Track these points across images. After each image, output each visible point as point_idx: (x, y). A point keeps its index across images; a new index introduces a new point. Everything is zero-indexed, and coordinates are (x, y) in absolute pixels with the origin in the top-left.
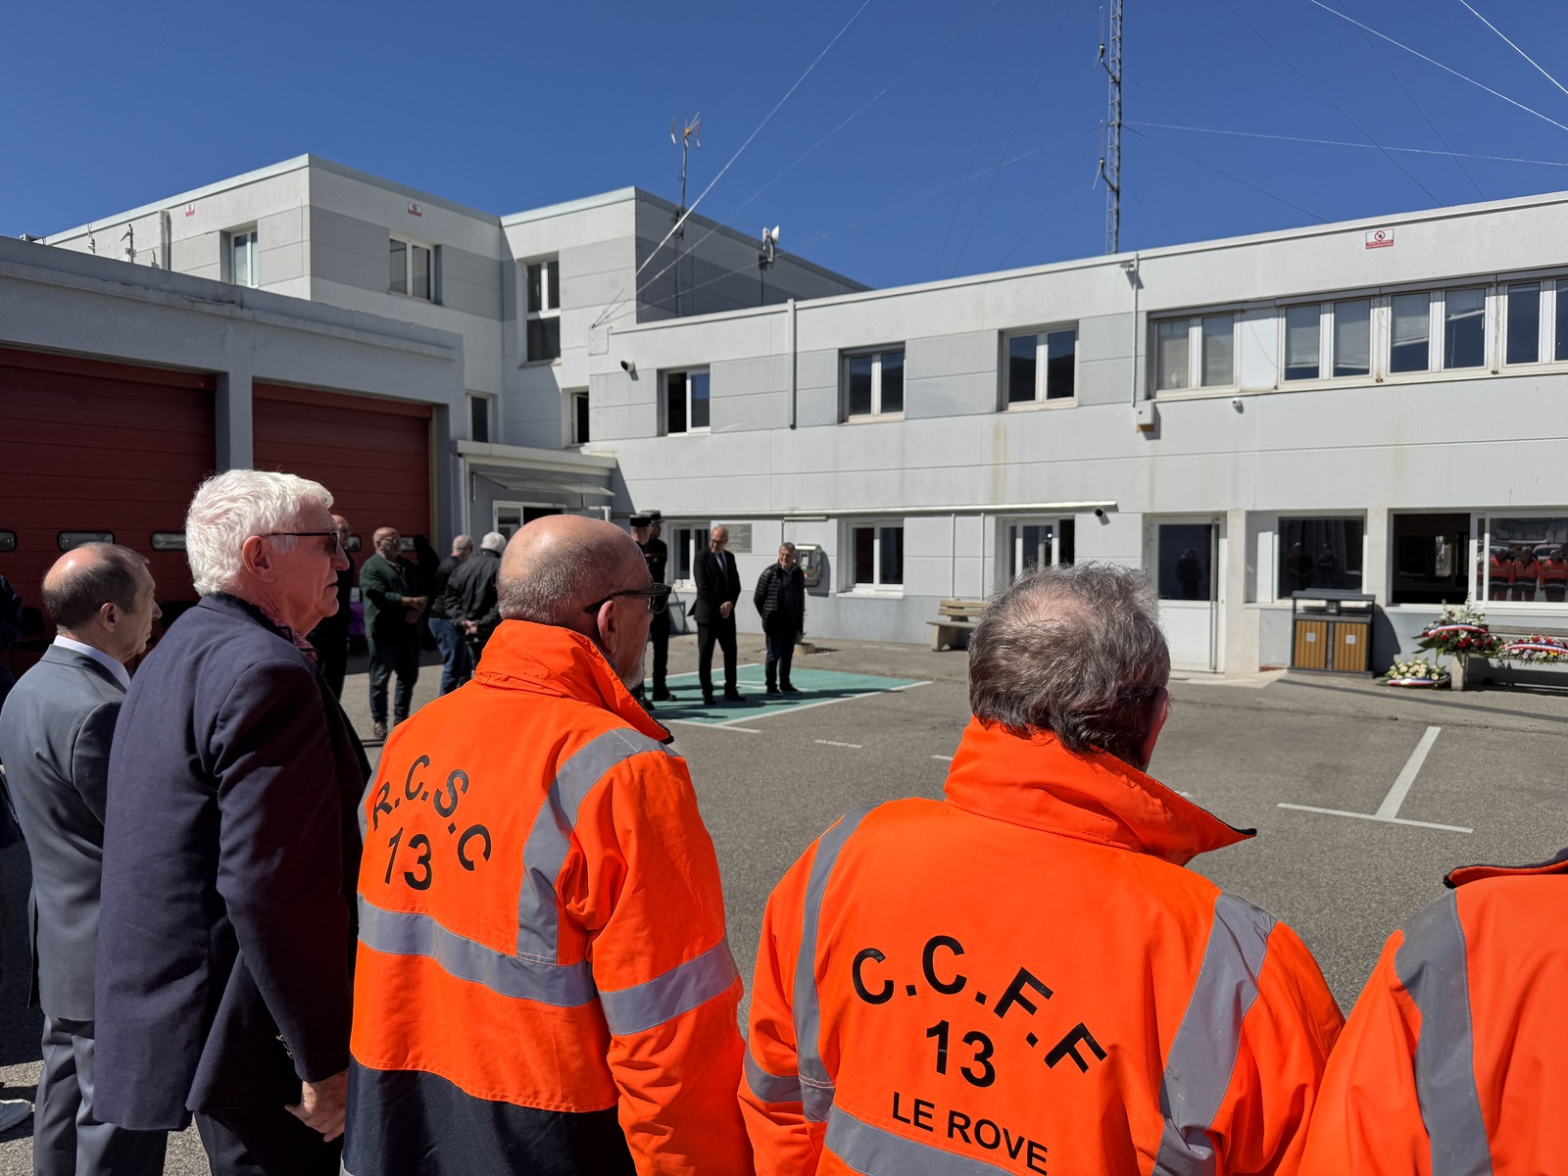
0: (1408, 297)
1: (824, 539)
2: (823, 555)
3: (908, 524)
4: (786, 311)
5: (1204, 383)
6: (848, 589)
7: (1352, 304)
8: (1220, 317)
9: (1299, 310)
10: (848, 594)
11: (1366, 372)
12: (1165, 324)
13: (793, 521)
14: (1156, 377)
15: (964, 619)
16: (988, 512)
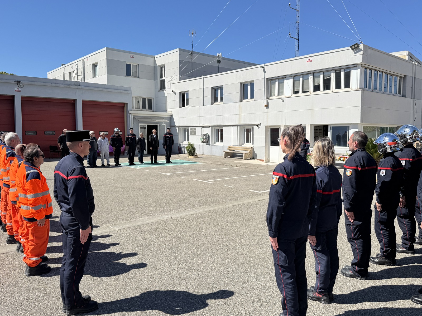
0: (316, 73)
1: (208, 131)
2: (209, 136)
3: (224, 128)
4: (202, 78)
5: (278, 95)
7: (305, 75)
8: (281, 79)
9: (295, 77)
10: (214, 145)
11: (308, 92)
13: (203, 127)
14: (269, 93)
15: (234, 150)
16: (238, 125)
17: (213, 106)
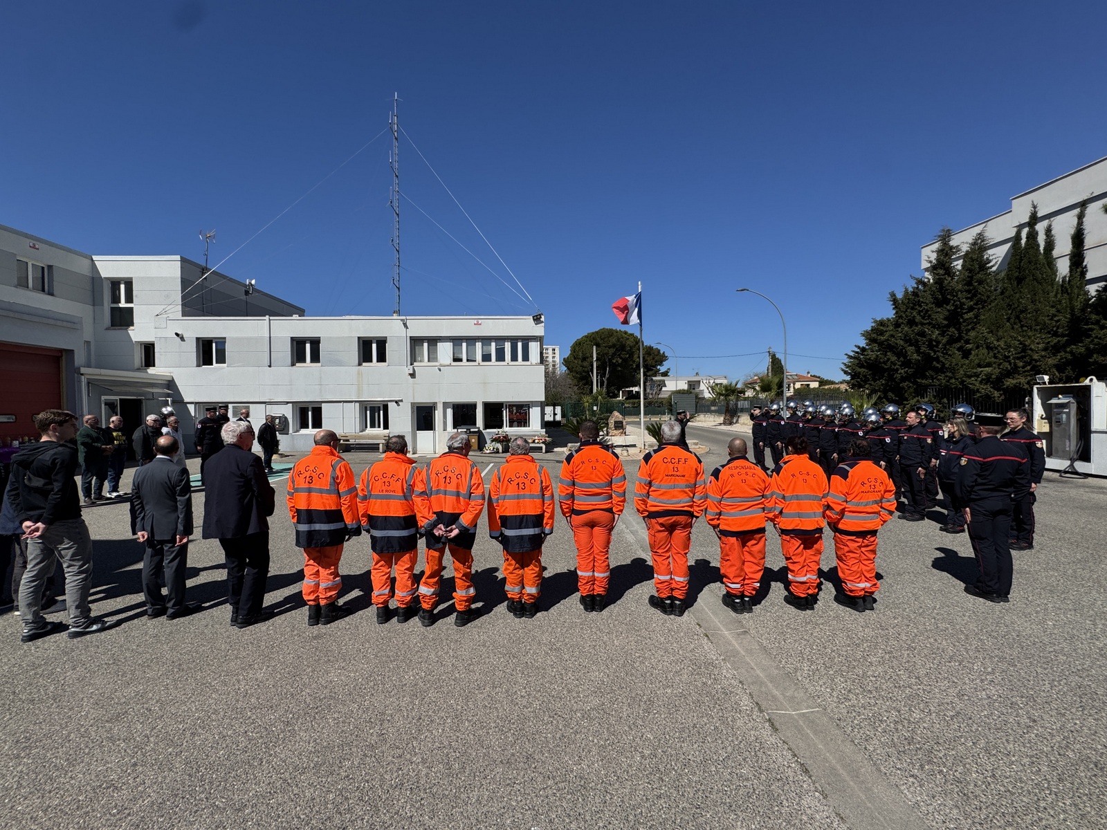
0: (486, 340)
1: (288, 412)
2: (286, 418)
3: (323, 405)
4: (265, 320)
5: (429, 361)
6: (297, 431)
7: (471, 340)
8: (433, 341)
9: (456, 341)
10: (297, 433)
11: (475, 361)
12: (416, 342)
13: (271, 404)
14: (413, 359)
15: (348, 441)
16: (356, 402)
17: (294, 368)
